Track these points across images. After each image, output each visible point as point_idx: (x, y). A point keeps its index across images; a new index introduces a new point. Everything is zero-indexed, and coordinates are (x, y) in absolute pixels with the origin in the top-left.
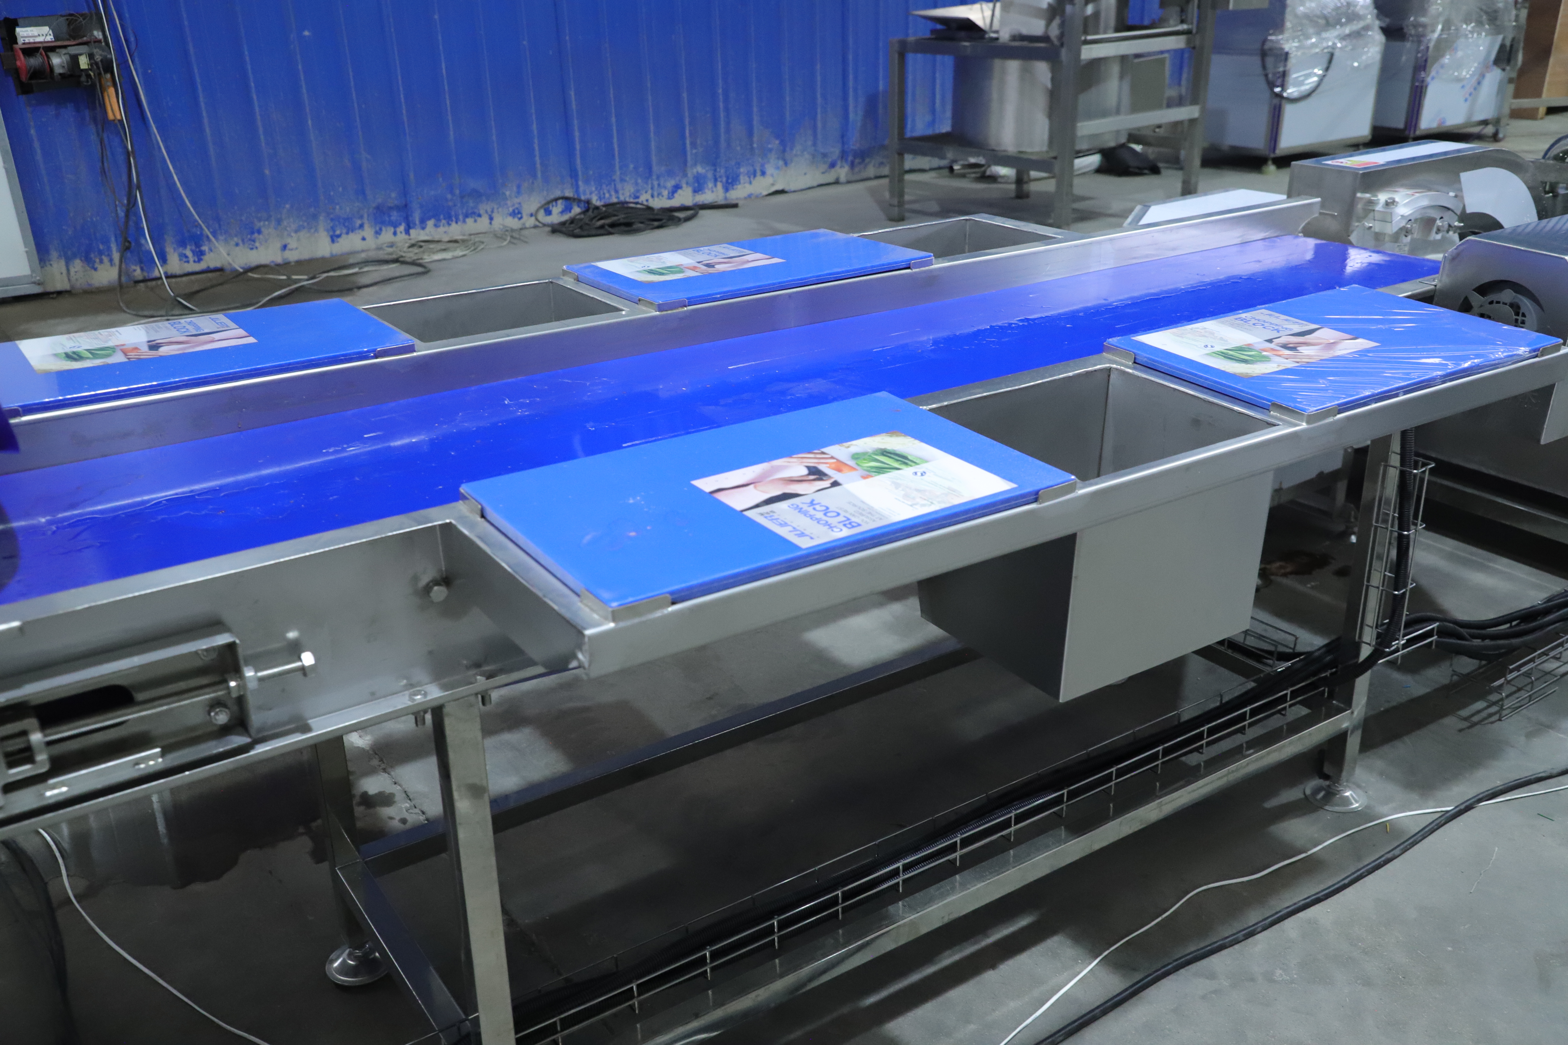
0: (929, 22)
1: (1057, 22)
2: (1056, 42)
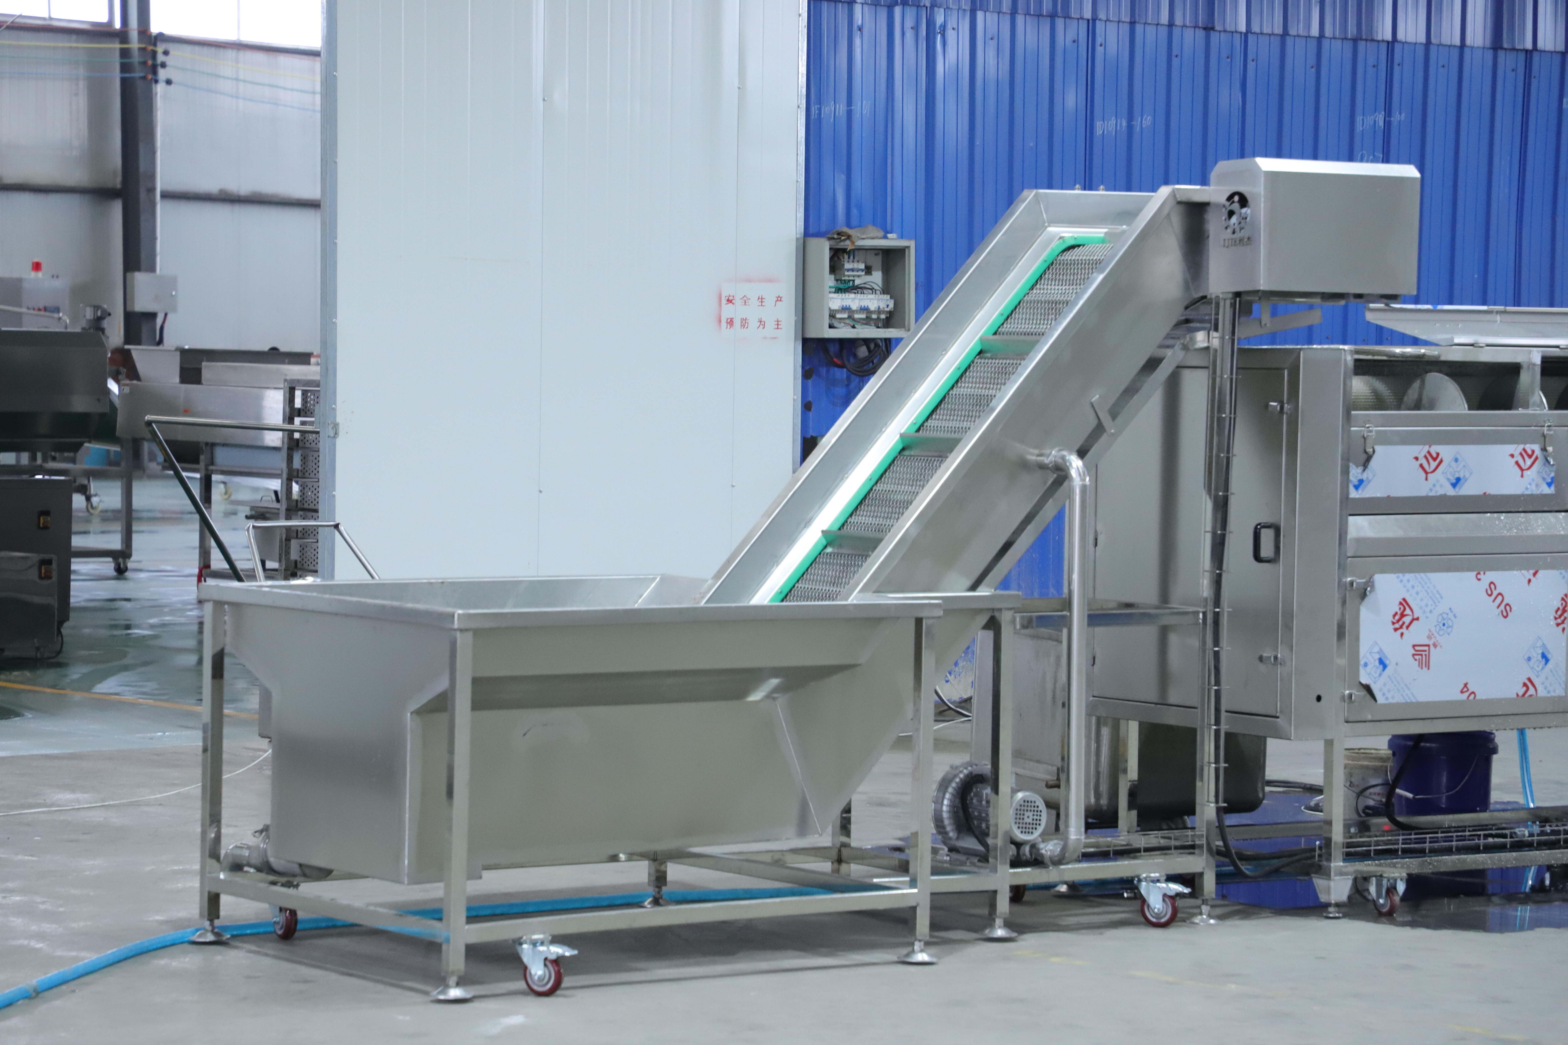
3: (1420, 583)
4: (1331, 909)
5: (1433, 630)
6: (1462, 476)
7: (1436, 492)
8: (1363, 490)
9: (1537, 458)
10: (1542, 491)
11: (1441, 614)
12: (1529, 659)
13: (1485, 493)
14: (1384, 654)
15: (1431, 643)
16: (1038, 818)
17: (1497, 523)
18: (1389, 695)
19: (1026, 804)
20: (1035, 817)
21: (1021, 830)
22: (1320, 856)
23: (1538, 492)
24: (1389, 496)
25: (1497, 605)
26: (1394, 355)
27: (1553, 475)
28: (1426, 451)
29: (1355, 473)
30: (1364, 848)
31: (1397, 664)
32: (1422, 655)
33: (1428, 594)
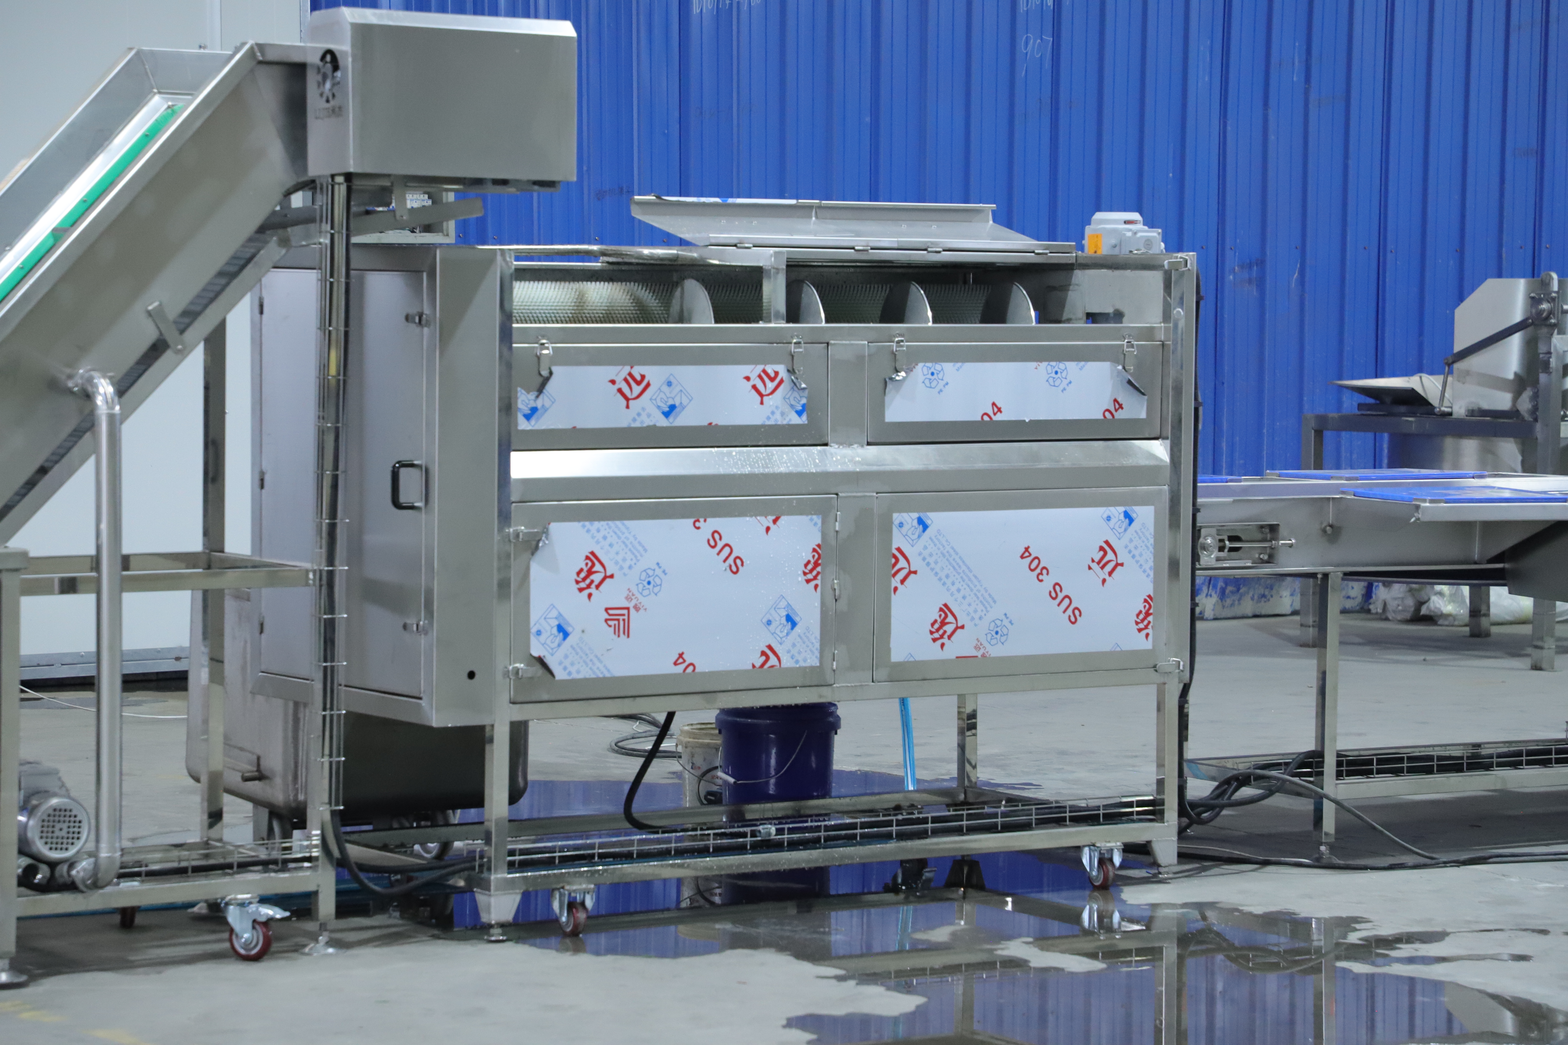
0: (1356, 395)
1: (1527, 394)
2: (1528, 417)
3: (616, 533)
4: (492, 931)
5: (634, 590)
6: (677, 404)
7: (642, 422)
8: (538, 420)
9: (782, 381)
10: (790, 420)
11: (645, 571)
12: (769, 623)
13: (710, 424)
14: (564, 619)
15: (631, 605)
16: (76, 830)
17: (726, 459)
18: (573, 670)
19: (57, 813)
20: (71, 830)
21: (49, 846)
22: (481, 866)
23: (785, 422)
24: (574, 427)
25: (724, 558)
26: (641, 256)
27: (804, 401)
28: (627, 372)
29: (524, 400)
30: (547, 855)
31: (583, 631)
32: (618, 620)
33: (626, 546)
